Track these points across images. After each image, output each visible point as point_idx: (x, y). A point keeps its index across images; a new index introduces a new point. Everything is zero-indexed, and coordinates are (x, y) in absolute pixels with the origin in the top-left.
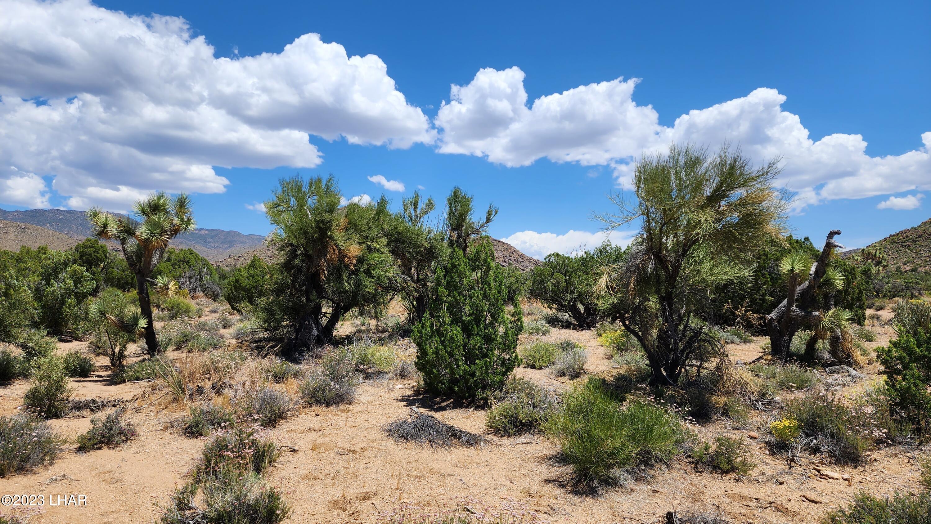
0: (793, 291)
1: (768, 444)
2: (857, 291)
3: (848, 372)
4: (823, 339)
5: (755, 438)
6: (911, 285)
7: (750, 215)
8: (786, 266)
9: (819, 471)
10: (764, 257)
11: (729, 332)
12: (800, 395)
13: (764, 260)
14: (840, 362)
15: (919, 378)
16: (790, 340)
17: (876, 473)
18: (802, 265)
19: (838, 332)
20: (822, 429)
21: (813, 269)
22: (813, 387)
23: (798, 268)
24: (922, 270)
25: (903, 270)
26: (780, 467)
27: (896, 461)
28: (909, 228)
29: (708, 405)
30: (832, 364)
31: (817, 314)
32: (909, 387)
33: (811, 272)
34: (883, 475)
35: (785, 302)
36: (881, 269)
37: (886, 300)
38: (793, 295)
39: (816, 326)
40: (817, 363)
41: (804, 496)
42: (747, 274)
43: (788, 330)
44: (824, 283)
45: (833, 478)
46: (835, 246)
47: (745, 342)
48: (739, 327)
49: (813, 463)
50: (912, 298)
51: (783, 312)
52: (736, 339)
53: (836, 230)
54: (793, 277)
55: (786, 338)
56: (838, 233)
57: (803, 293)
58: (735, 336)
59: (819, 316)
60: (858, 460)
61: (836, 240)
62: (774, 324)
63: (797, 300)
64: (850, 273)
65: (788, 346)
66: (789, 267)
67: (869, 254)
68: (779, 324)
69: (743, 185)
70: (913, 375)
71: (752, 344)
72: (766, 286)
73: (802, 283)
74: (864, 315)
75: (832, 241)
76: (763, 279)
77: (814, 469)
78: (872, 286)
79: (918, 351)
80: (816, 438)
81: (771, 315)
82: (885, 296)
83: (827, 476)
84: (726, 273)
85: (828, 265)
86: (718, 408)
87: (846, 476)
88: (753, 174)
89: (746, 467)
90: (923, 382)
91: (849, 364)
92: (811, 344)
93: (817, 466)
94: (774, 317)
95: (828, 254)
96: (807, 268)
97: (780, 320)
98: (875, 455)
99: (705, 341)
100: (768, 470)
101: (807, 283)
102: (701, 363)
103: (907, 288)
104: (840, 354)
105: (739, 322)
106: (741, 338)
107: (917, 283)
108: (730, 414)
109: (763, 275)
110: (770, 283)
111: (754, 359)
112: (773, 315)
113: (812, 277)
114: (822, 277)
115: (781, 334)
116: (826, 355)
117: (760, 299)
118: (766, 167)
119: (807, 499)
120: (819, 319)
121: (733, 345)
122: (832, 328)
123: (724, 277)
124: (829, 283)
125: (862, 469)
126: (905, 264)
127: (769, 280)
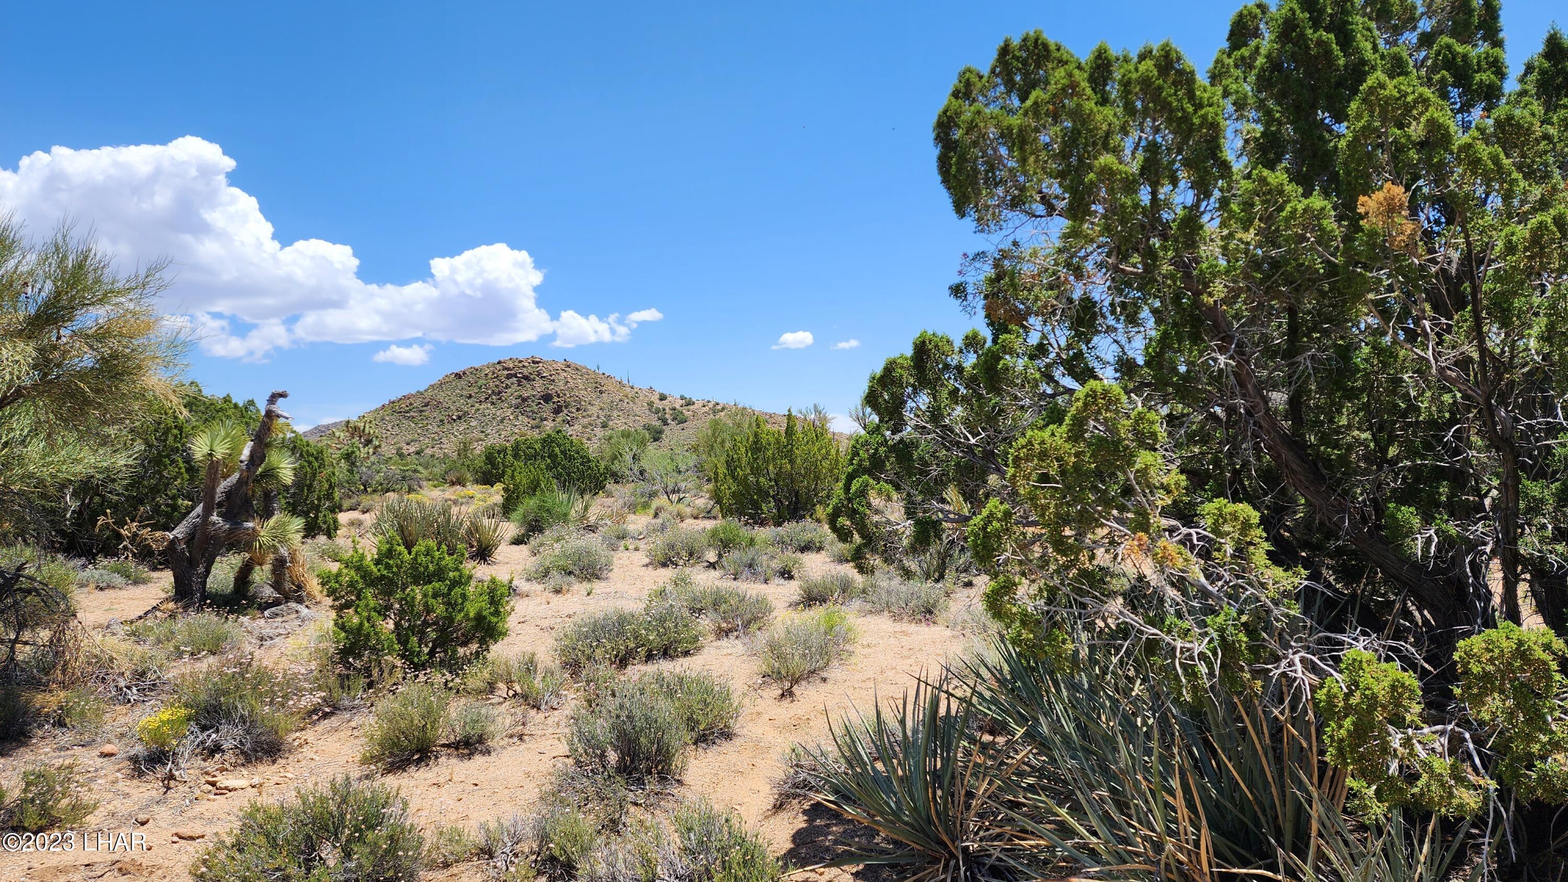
0: (213, 489)
1: (134, 760)
2: (326, 486)
3: (297, 612)
4: (261, 565)
5: (112, 755)
6: (407, 474)
7: (114, 356)
8: (200, 447)
9: (213, 784)
10: (175, 431)
11: (104, 568)
12: (208, 663)
13: (176, 437)
14: (287, 599)
15: (375, 609)
16: (208, 571)
17: (303, 763)
18: (227, 446)
19: (284, 551)
20: (228, 715)
21: (246, 453)
22: (236, 647)
23: (220, 451)
24: (429, 451)
25: (405, 452)
26: (147, 795)
27: (336, 736)
28: (413, 392)
29: (25, 713)
30: (276, 603)
31: (250, 524)
32: (361, 624)
33: (243, 458)
34: (313, 764)
35: (199, 509)
36: (371, 451)
37: (376, 497)
38: (212, 497)
39: (248, 547)
40: (249, 606)
41: (176, 834)
42: (123, 462)
43: (203, 556)
44: (265, 475)
45: (236, 790)
46: (278, 416)
47: (136, 582)
48: (127, 558)
49: (207, 773)
50: (409, 492)
51: (195, 526)
52: (118, 579)
53: (280, 390)
54: (214, 468)
55: (201, 569)
56: (283, 395)
57: (230, 494)
58: (116, 575)
59: (254, 529)
60: (279, 750)
61: (280, 407)
62: (179, 548)
63: (220, 505)
64: (316, 459)
65: (204, 583)
66: (206, 450)
67: (356, 428)
68: (188, 547)
69: (101, 301)
70: (367, 605)
71: (150, 585)
72: (179, 481)
73: (229, 476)
74: (335, 521)
75: (274, 408)
76: (173, 470)
77: (208, 783)
78: (357, 477)
79: (375, 570)
80: (217, 731)
81: (174, 532)
82: (375, 491)
83: (226, 788)
84: (77, 461)
85: (268, 445)
86: (47, 715)
87: (256, 780)
88: (119, 285)
89: (79, 810)
90: (379, 613)
91: (300, 600)
92: (243, 576)
93: (214, 776)
94: (180, 536)
95: (269, 429)
96: (235, 450)
97: (193, 538)
98: (309, 735)
99: (29, 592)
100: (122, 806)
101: (236, 475)
102: (18, 634)
103: (404, 478)
104: (288, 586)
105: (125, 548)
106: (128, 577)
107: (415, 471)
108: (68, 720)
109: (173, 462)
110: (186, 476)
111: (141, 613)
112: (180, 531)
113: (244, 467)
114: (259, 465)
115: (192, 563)
116: (268, 592)
117: (167, 505)
118: (143, 272)
119: (181, 837)
120: (254, 533)
121: (111, 591)
122: (274, 546)
123: (78, 468)
124: (270, 474)
125: (284, 761)
126: (408, 444)
127: (183, 470)
